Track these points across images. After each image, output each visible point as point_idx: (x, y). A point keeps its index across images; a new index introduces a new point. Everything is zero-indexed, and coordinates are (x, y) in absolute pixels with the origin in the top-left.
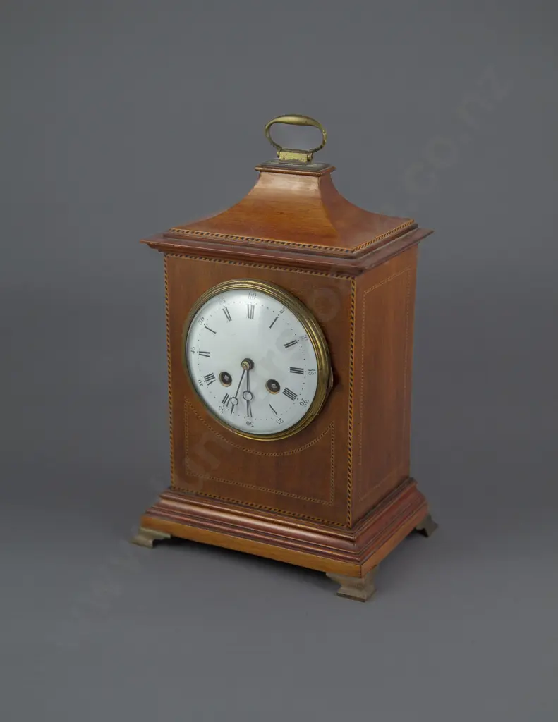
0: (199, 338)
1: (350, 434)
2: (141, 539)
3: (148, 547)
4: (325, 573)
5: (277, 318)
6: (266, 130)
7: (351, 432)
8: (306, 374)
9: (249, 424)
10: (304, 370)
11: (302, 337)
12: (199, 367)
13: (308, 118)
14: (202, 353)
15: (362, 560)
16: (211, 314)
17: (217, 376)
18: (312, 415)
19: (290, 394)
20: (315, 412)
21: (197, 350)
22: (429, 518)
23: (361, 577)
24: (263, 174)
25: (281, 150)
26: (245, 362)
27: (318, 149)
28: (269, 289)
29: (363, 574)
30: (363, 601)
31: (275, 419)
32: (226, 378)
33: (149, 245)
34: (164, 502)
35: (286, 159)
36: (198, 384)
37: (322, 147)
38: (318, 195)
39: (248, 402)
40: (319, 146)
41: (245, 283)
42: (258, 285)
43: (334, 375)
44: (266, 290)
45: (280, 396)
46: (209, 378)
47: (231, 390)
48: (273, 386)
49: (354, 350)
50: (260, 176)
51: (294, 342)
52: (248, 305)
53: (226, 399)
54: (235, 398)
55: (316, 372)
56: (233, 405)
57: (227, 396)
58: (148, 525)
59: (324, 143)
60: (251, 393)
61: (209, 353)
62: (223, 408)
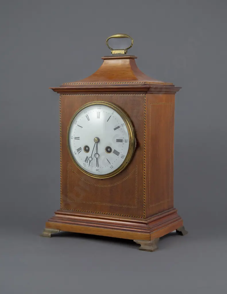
0: (75, 131)
1: (145, 170)
2: (45, 233)
3: (49, 237)
4: (133, 240)
5: (111, 116)
6: (107, 41)
7: (145, 169)
8: (124, 142)
9: (97, 170)
10: (123, 140)
11: (122, 125)
12: (74, 145)
13: (125, 35)
14: (76, 138)
15: (151, 232)
16: (81, 119)
17: (83, 148)
18: (127, 163)
19: (117, 153)
20: (128, 161)
21: (74, 137)
22: (183, 228)
23: (150, 240)
24: (105, 61)
25: (113, 50)
26: (96, 139)
27: (129, 48)
28: (107, 103)
29: (151, 239)
30: (151, 251)
31: (109, 166)
32: (87, 149)
33: (53, 89)
34: (57, 215)
35: (115, 53)
36: (74, 154)
37: (131, 46)
38: (130, 66)
39: (97, 158)
40: (130, 46)
41: (96, 102)
42: (102, 102)
43: (137, 142)
44: (106, 104)
45: (112, 154)
46: (79, 150)
47: (89, 154)
48: (108, 150)
49: (146, 129)
50: (103, 61)
51: (119, 127)
52: (97, 112)
53: (87, 159)
54: (91, 157)
55: (129, 141)
56: (90, 161)
57: (87, 157)
58: (49, 226)
59: (132, 44)
60: (98, 154)
61: (79, 137)
62: (85, 164)
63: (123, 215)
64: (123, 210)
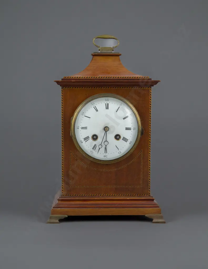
4: (145, 215)
5: (119, 107)
8: (132, 130)
9: (105, 156)
10: (131, 128)
11: (130, 114)
14: (82, 128)
16: (88, 110)
17: (90, 137)
19: (125, 140)
21: (80, 127)
23: (161, 214)
24: (94, 56)
31: (118, 151)
32: (95, 137)
39: (106, 146)
45: (121, 141)
46: (86, 139)
47: (98, 142)
48: (117, 137)
51: (127, 117)
52: (106, 104)
53: (94, 147)
54: (101, 145)
55: (137, 128)
56: (100, 148)
57: (95, 145)
60: (107, 142)
61: (87, 127)
62: (93, 151)
63: (128, 195)
64: (129, 190)
